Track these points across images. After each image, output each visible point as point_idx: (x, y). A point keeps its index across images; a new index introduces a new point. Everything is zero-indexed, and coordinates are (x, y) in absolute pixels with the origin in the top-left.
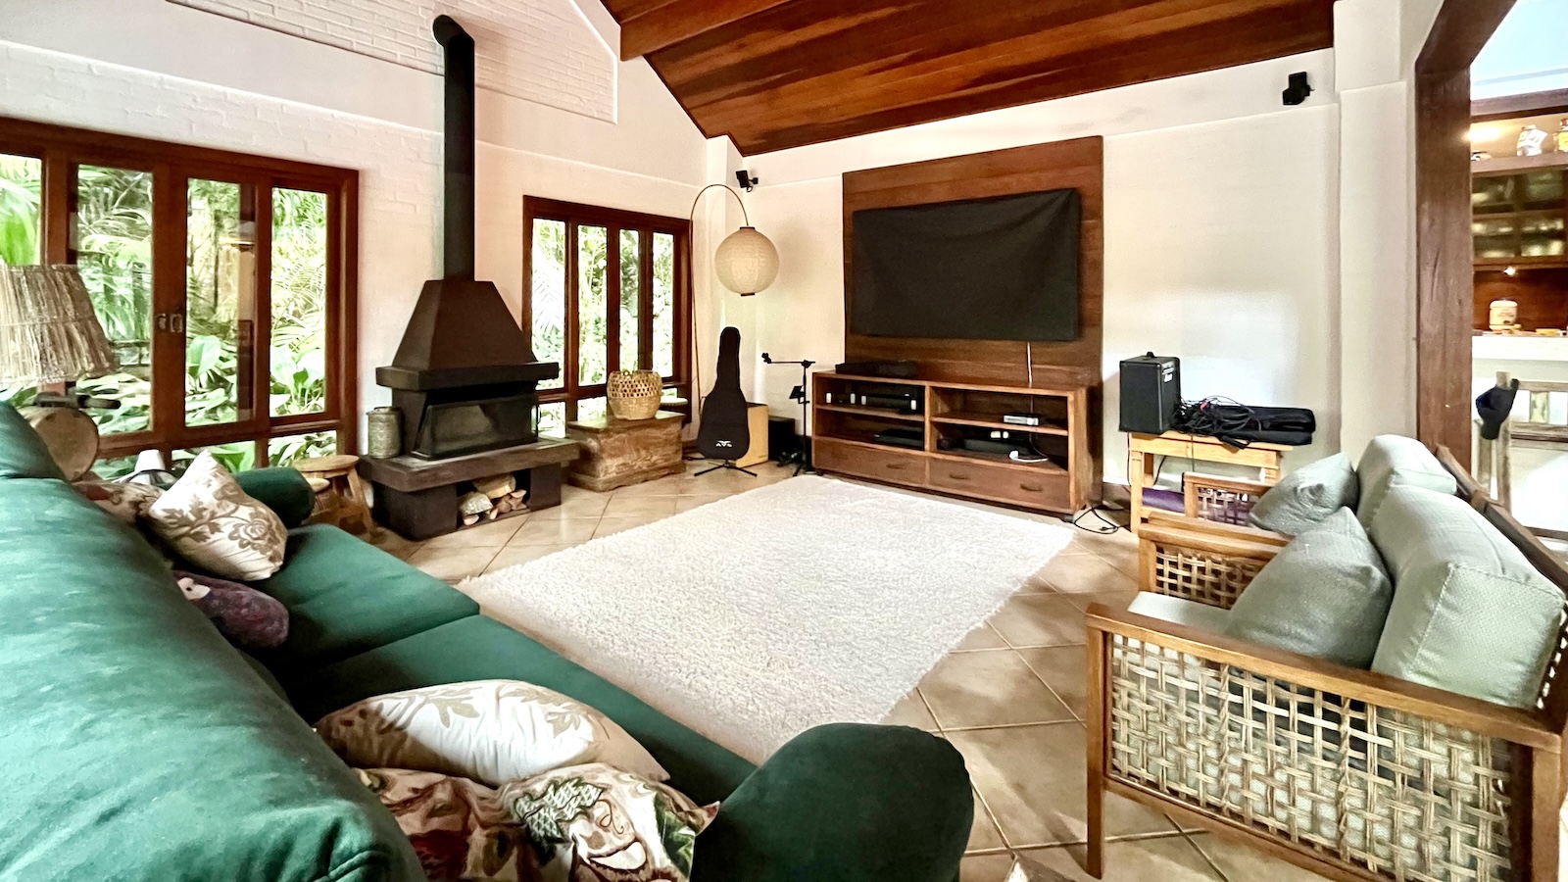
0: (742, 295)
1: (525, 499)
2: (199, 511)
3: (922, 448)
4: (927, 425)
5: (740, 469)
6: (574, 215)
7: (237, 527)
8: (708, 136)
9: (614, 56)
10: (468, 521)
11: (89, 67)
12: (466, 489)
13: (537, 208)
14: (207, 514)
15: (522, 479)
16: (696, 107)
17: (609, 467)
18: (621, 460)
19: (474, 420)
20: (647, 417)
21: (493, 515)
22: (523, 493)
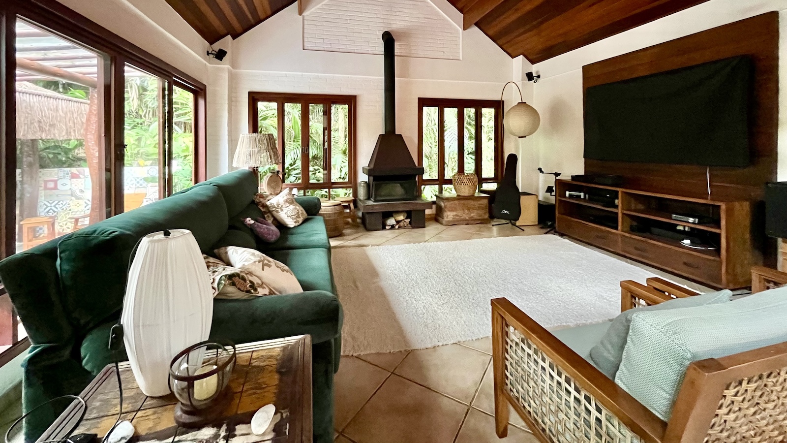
0: (519, 137)
1: (410, 223)
2: (278, 205)
3: (617, 228)
4: (620, 215)
5: (517, 226)
6: (442, 104)
7: (288, 211)
8: (513, 57)
9: (461, 30)
10: (387, 227)
11: (286, 75)
12: (388, 215)
13: (424, 102)
14: (280, 206)
15: (409, 214)
16: (505, 44)
17: (449, 215)
18: (455, 213)
19: (398, 189)
20: (469, 195)
21: (397, 227)
22: (409, 220)
